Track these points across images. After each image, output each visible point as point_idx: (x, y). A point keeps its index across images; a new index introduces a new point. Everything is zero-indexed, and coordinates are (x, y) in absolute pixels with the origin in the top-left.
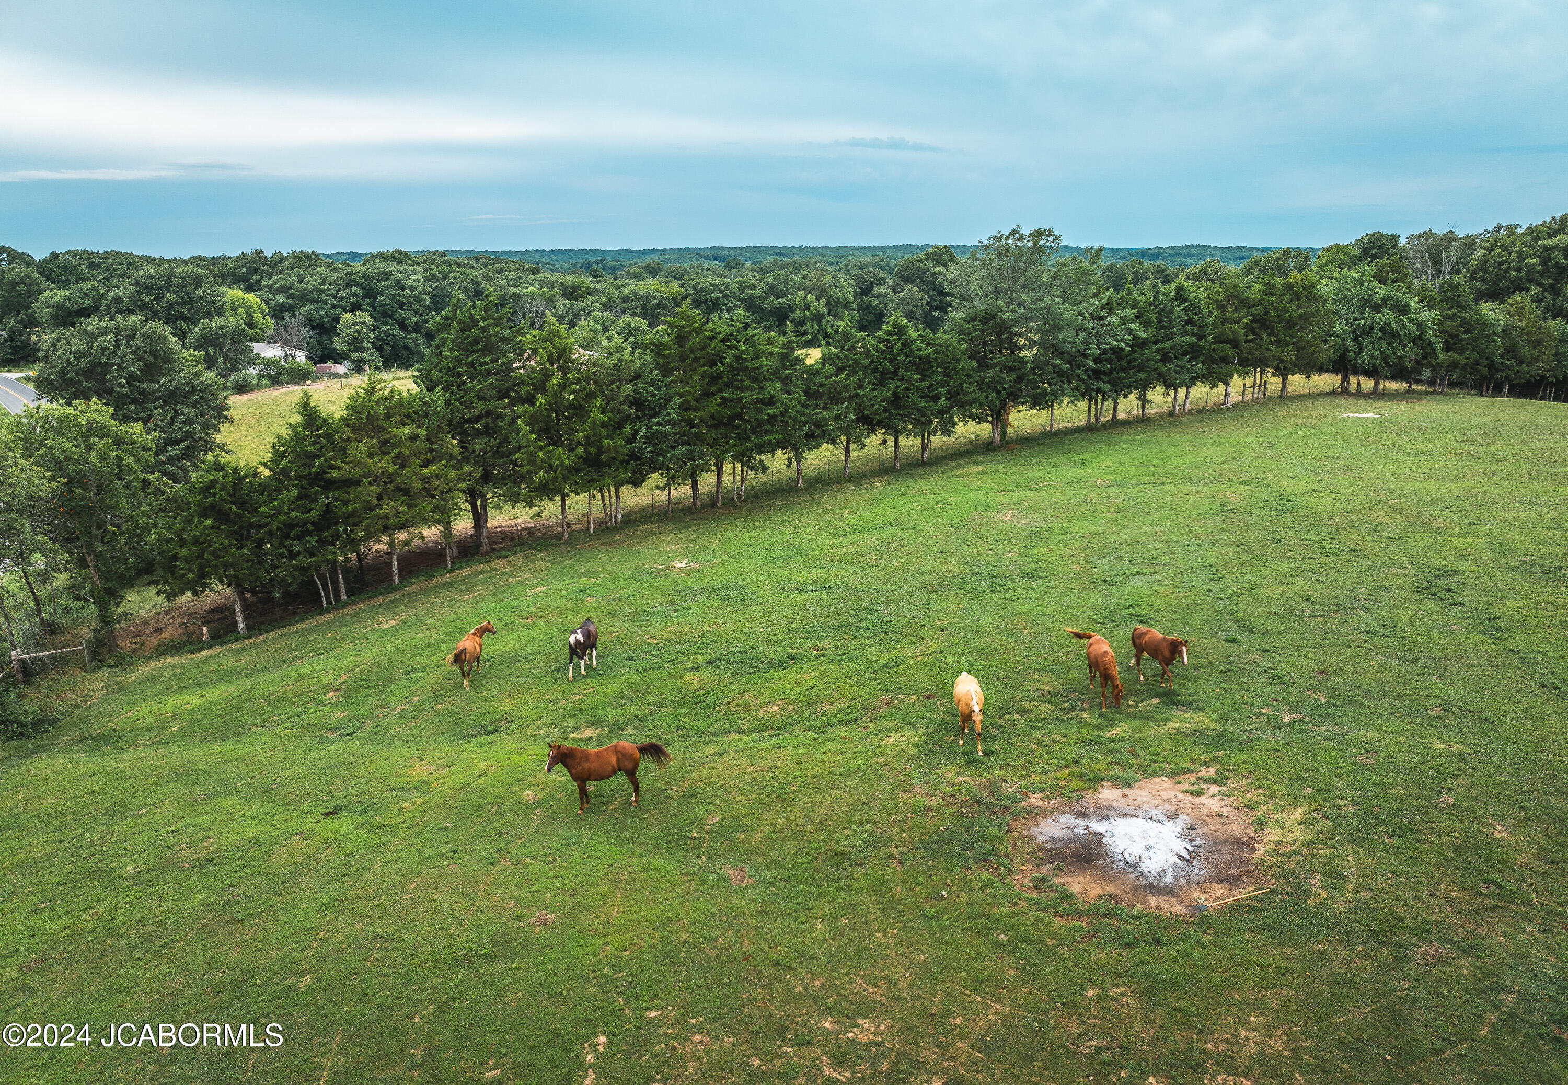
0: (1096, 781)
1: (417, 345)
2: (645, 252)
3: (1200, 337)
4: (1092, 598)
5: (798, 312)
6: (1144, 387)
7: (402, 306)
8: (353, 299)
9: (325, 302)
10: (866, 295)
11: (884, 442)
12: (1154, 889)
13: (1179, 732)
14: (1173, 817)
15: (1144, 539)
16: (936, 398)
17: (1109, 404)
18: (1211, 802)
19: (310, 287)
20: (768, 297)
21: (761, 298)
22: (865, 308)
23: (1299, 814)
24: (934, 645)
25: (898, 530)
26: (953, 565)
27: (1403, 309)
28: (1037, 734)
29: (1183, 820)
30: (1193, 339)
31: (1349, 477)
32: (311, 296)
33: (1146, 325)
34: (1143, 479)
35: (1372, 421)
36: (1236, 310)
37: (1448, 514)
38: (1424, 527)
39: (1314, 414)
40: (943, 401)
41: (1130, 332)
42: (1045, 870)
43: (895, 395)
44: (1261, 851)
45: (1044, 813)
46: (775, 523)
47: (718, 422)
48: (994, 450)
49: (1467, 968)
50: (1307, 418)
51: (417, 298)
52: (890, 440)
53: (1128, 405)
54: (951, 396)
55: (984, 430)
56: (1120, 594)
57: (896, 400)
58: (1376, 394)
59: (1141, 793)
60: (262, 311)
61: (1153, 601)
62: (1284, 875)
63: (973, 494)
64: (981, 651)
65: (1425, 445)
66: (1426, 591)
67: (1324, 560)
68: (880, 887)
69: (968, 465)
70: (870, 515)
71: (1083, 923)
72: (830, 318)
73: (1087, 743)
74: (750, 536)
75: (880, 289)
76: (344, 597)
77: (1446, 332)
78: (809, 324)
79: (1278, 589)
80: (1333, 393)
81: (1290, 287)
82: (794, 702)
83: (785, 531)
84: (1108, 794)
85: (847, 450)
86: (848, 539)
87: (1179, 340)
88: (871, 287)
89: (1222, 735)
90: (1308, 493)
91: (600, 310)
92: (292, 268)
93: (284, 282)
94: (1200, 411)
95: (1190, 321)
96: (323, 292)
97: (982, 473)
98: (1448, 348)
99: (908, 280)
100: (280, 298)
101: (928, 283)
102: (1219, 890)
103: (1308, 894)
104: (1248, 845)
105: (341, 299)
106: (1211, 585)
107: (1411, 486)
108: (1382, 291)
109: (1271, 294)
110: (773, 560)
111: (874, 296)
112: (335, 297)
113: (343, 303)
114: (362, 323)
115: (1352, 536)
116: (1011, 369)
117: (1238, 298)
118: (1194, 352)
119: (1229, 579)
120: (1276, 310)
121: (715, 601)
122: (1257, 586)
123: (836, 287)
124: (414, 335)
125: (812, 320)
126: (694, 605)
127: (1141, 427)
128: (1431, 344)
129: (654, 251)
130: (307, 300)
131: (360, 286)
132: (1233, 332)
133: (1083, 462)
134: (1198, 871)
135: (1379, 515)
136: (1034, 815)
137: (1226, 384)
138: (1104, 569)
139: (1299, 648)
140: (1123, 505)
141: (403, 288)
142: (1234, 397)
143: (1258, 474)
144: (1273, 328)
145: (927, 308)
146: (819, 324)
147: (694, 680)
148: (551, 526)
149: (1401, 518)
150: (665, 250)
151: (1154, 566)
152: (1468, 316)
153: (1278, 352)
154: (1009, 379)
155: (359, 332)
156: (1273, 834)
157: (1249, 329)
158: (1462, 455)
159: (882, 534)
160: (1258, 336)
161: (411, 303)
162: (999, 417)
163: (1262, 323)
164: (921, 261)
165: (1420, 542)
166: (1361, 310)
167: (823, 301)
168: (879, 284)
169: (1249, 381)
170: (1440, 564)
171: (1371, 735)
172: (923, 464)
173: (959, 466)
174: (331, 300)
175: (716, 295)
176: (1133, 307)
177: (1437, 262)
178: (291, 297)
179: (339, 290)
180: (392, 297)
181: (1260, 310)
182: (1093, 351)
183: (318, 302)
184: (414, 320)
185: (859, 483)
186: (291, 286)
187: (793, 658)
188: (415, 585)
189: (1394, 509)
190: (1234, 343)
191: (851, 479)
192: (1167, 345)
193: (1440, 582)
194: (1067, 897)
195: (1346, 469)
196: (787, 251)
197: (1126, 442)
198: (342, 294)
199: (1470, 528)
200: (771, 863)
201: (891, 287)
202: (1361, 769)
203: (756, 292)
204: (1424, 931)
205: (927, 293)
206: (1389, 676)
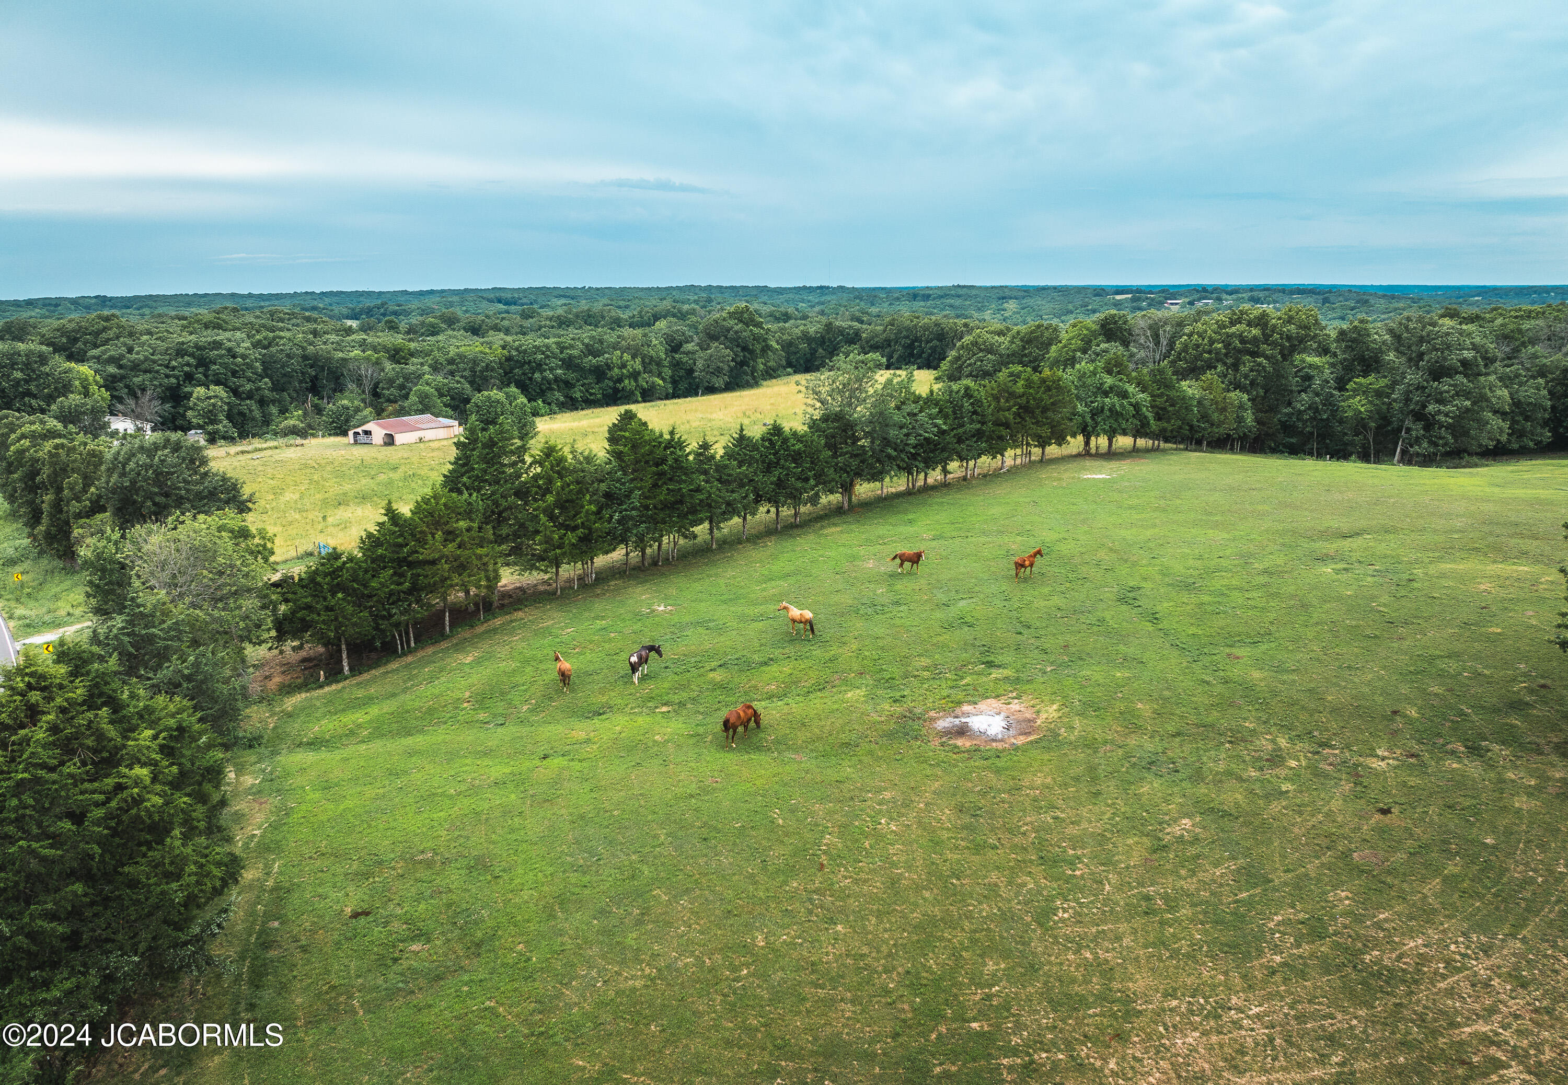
0: (960, 703)
1: (251, 411)
2: (421, 293)
3: (983, 423)
4: (939, 615)
5: (616, 370)
6: (944, 462)
7: (234, 373)
8: (186, 369)
9: (157, 372)
10: (676, 352)
11: (768, 511)
12: (994, 740)
13: (996, 679)
14: (999, 714)
15: (961, 577)
16: (806, 480)
17: (922, 476)
18: (1015, 706)
19: (141, 357)
20: (586, 356)
21: (580, 357)
22: (676, 365)
23: (1055, 707)
24: (854, 647)
25: (799, 577)
26: (846, 599)
27: (1124, 395)
28: (926, 686)
29: (1003, 715)
30: (979, 426)
31: (1086, 528)
32: (143, 367)
33: (946, 417)
34: (954, 534)
35: (1104, 481)
36: (1007, 401)
37: (1141, 552)
38: (1126, 561)
39: (1065, 476)
40: (812, 482)
41: (936, 426)
42: (944, 739)
43: (779, 478)
44: (1039, 722)
45: (938, 719)
46: (709, 576)
47: (666, 506)
48: (844, 513)
49: (1120, 752)
50: (1060, 479)
51: (250, 366)
52: (773, 510)
53: (935, 476)
54: (816, 477)
55: (835, 498)
56: (953, 611)
57: (780, 484)
58: (1111, 455)
59: (982, 706)
60: (97, 383)
61: (973, 614)
62: (1049, 730)
63: (841, 549)
64: (882, 648)
65: (1135, 501)
66: (1122, 600)
67: (1068, 585)
68: (871, 753)
69: (829, 526)
70: (778, 566)
71: (966, 755)
72: (646, 375)
73: (952, 688)
74: (697, 586)
75: (690, 347)
76: (413, 645)
77: (1157, 406)
78: (627, 382)
79: (1043, 603)
80: (1079, 455)
81: (1043, 381)
82: (783, 682)
83: (722, 582)
84: (966, 708)
85: (745, 519)
86: (769, 585)
87: (968, 427)
88: (680, 345)
89: (1018, 679)
90: (1059, 541)
91: (429, 373)
92: (118, 338)
93: (112, 353)
94: (985, 476)
95: (975, 412)
96: (154, 362)
97: (842, 532)
98: (1158, 418)
99: (713, 337)
100: (112, 369)
101: (732, 340)
102: (1022, 738)
103: (1059, 735)
104: (1033, 721)
105: (174, 368)
106: (1006, 603)
107: (1123, 533)
108: (1109, 381)
109: (1031, 388)
110: (725, 602)
111: (684, 353)
112: (167, 367)
113: (176, 372)
114: (216, 397)
115: (1084, 569)
116: (856, 456)
117: (1008, 392)
118: (979, 435)
119: (1016, 599)
120: (1034, 399)
121: (701, 630)
122: (1031, 602)
123: (649, 346)
124: (248, 402)
125: (629, 377)
126: (689, 633)
127: (945, 490)
128: (1146, 417)
129: (432, 292)
130: (140, 370)
131: (192, 355)
132: (1006, 418)
133: (910, 522)
134: (1012, 732)
135: (1102, 554)
136: (933, 720)
137: (1003, 455)
138: (941, 597)
139: (1054, 635)
140: (944, 553)
141: (234, 357)
142: (1009, 462)
143: (1028, 527)
144: (1033, 413)
145: (733, 364)
146: (636, 380)
147: (717, 676)
148: (536, 585)
149: (1114, 556)
150: (443, 291)
151: (971, 593)
152: (1173, 393)
153: (1039, 430)
154: (855, 463)
155: (214, 405)
156: (1044, 716)
157: (1017, 414)
158: (1157, 509)
159: (792, 580)
160: (1023, 419)
161: (243, 370)
162: (847, 488)
163: (1025, 410)
164: (724, 320)
165: (1123, 570)
166: (1095, 394)
167: (638, 360)
168: (687, 342)
169: (1019, 451)
170: (1131, 584)
171: (1089, 673)
172: (797, 526)
173: (823, 527)
174: (163, 370)
175: (540, 357)
176: (936, 405)
177: (1156, 337)
178: (120, 367)
179: (170, 360)
180: (225, 366)
181: (1023, 401)
182: (912, 441)
183: (149, 371)
184: (248, 387)
185: (755, 543)
186: (122, 357)
187: (772, 659)
188: (465, 633)
189: (1111, 550)
190: (1007, 425)
191: (748, 540)
192: (960, 430)
193: (1130, 595)
194: (956, 747)
195: (1084, 521)
196: (572, 293)
197: (937, 503)
198: (174, 363)
199: (1153, 561)
200: (812, 751)
201: (698, 345)
202: (1082, 687)
203: (575, 352)
204: (1106, 742)
205: (732, 350)
206: (1099, 645)
